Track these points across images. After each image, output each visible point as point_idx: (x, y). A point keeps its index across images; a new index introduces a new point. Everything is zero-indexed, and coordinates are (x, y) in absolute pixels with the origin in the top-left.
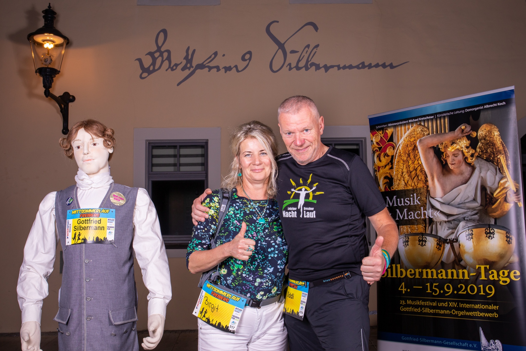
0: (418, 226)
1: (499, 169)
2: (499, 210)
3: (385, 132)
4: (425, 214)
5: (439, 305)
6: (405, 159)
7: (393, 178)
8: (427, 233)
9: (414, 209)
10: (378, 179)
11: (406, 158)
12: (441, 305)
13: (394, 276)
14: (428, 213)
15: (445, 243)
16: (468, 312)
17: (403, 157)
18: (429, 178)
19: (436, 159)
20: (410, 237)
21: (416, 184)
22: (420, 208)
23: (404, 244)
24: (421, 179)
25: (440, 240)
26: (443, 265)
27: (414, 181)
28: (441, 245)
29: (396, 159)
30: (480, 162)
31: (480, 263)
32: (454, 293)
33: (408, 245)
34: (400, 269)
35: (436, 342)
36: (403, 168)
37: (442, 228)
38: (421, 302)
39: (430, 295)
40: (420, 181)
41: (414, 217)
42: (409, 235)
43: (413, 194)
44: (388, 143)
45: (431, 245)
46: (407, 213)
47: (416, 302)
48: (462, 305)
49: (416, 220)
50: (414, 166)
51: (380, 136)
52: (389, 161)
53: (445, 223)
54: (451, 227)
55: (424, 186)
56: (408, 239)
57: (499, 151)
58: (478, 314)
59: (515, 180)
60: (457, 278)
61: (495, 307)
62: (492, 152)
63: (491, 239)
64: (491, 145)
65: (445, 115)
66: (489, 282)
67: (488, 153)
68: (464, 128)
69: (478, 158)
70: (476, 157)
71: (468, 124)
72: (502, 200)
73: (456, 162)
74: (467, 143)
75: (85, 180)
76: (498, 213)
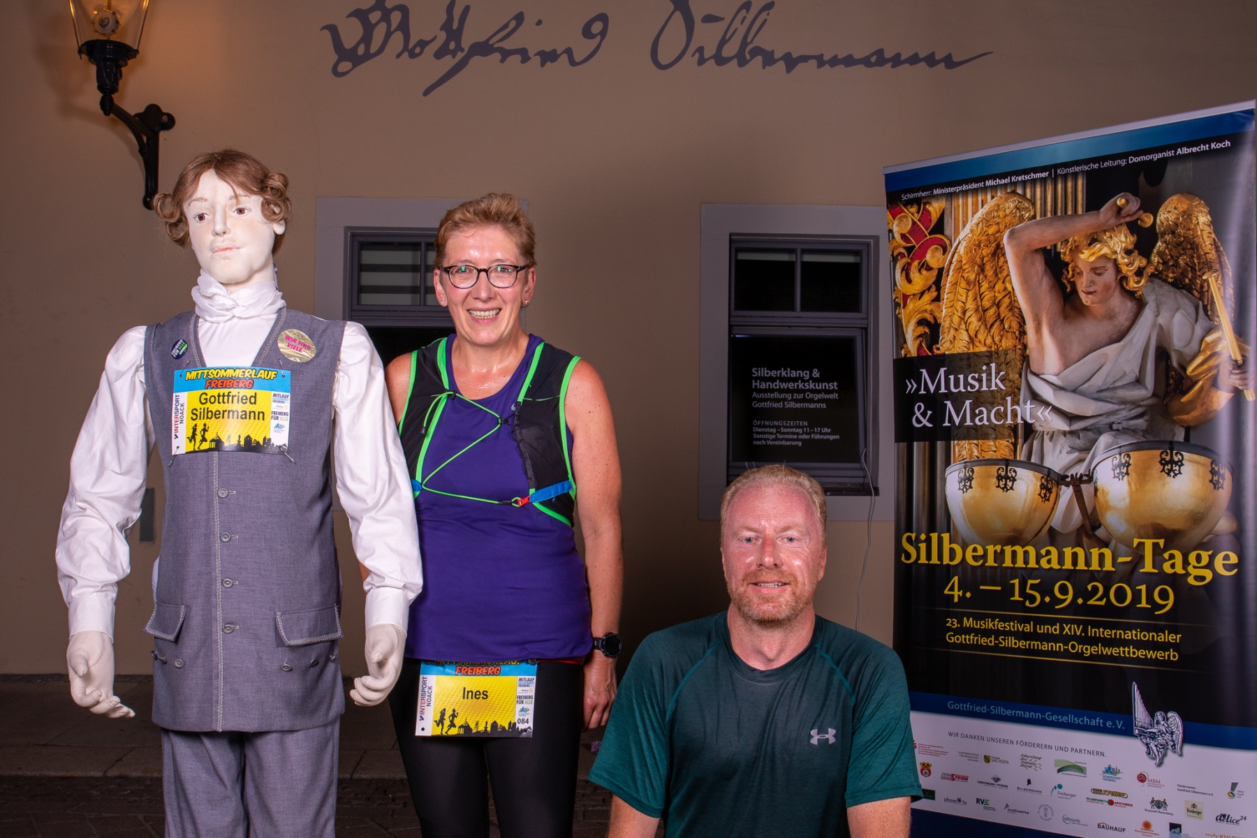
0: (997, 443)
1: (1204, 308)
2: (1199, 406)
3: (925, 209)
4: (1015, 414)
5: (1040, 630)
6: (972, 277)
7: (940, 325)
8: (1018, 459)
9: (990, 400)
10: (902, 326)
11: (974, 275)
12: (1042, 630)
13: (935, 560)
14: (1023, 412)
15: (1062, 485)
16: (1107, 648)
17: (968, 272)
18: (1030, 327)
19: (1048, 279)
20: (975, 468)
21: (997, 339)
22: (1004, 399)
23: (961, 484)
24: (1010, 328)
25: (1048, 476)
26: (1053, 537)
27: (992, 333)
28: (1051, 489)
29: (950, 276)
30: (1157, 289)
31: (1142, 532)
32: (1078, 603)
33: (972, 488)
34: (950, 544)
35: (1027, 715)
36: (967, 300)
37: (1054, 449)
38: (996, 623)
39: (1019, 606)
40: (1007, 332)
41: (989, 419)
42: (976, 463)
43: (988, 365)
44: (931, 236)
45: (1028, 488)
46: (972, 410)
47: (985, 624)
48: (1093, 630)
49: (994, 428)
50: (993, 294)
51: (912, 219)
52: (930, 282)
53: (1063, 437)
54: (1076, 446)
55: (1015, 346)
56: (971, 474)
57: (1207, 264)
58: (1130, 652)
59: (1240, 336)
60: (1087, 568)
61: (1172, 636)
62: (1189, 266)
63: (1174, 477)
64: (1189, 247)
65: (1077, 169)
66: (1162, 578)
67: (1180, 267)
68: (1123, 205)
69: (1153, 279)
70: (1150, 276)
71: (1134, 195)
72: (1206, 383)
73: (1099, 287)
74: (1128, 240)
75: (216, 297)
76: (1194, 414)
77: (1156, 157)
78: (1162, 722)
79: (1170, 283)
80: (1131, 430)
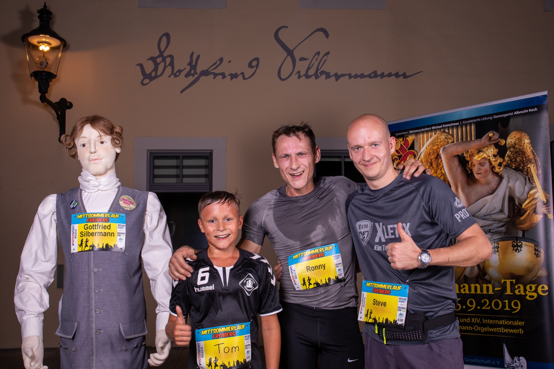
1: (529, 179)
2: (528, 222)
3: (406, 139)
11: (428, 167)
12: (462, 320)
16: (491, 328)
19: (460, 168)
26: (466, 279)
30: (508, 171)
31: (505, 277)
32: (478, 308)
44: (409, 151)
48: (485, 320)
51: (401, 144)
57: (529, 160)
58: (502, 330)
59: (545, 191)
60: (481, 293)
61: (520, 323)
62: (521, 161)
63: (518, 252)
64: (521, 153)
65: (472, 121)
66: (514, 297)
67: (518, 162)
68: (492, 136)
69: (506, 167)
70: (505, 166)
71: (496, 132)
72: (531, 211)
73: (482, 171)
74: (495, 151)
75: (91, 181)
76: (526, 225)
77: (505, 115)
78: (517, 362)
80: (499, 232)
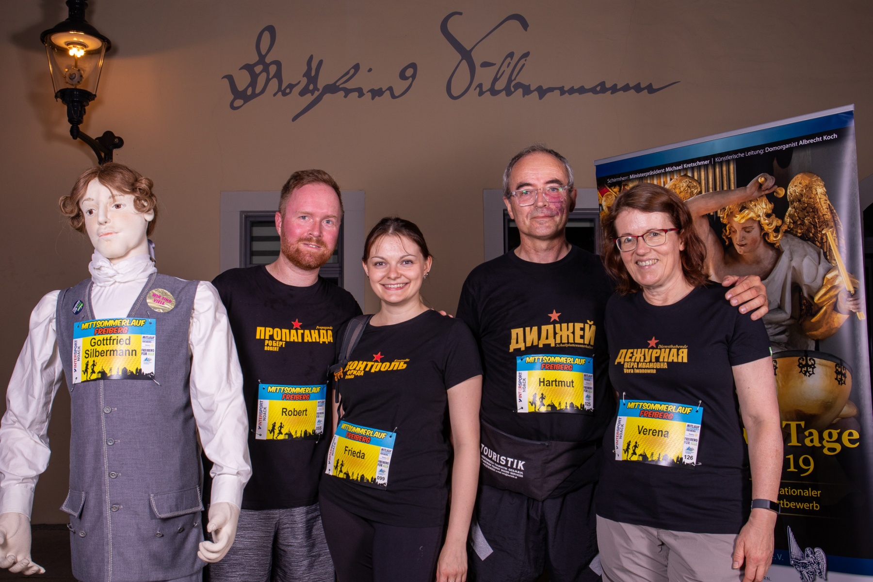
1: (825, 254)
2: (824, 325)
19: (712, 237)
30: (790, 241)
58: (784, 504)
59: (852, 274)
61: (814, 492)
62: (812, 224)
63: (809, 376)
64: (811, 210)
65: (729, 157)
66: (804, 449)
68: (763, 182)
69: (786, 234)
70: (784, 232)
71: (770, 175)
72: (828, 308)
73: (748, 242)
74: (768, 207)
75: (102, 268)
76: (821, 330)
77: (784, 147)
78: (811, 556)
79: (799, 237)
80: (778, 342)
